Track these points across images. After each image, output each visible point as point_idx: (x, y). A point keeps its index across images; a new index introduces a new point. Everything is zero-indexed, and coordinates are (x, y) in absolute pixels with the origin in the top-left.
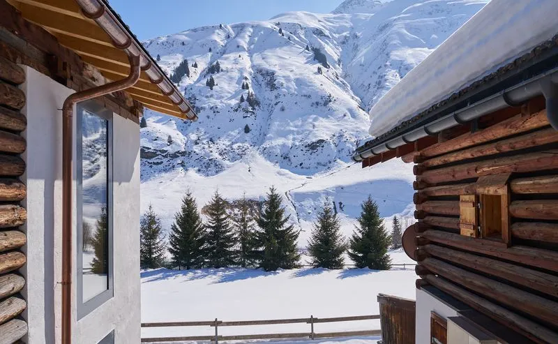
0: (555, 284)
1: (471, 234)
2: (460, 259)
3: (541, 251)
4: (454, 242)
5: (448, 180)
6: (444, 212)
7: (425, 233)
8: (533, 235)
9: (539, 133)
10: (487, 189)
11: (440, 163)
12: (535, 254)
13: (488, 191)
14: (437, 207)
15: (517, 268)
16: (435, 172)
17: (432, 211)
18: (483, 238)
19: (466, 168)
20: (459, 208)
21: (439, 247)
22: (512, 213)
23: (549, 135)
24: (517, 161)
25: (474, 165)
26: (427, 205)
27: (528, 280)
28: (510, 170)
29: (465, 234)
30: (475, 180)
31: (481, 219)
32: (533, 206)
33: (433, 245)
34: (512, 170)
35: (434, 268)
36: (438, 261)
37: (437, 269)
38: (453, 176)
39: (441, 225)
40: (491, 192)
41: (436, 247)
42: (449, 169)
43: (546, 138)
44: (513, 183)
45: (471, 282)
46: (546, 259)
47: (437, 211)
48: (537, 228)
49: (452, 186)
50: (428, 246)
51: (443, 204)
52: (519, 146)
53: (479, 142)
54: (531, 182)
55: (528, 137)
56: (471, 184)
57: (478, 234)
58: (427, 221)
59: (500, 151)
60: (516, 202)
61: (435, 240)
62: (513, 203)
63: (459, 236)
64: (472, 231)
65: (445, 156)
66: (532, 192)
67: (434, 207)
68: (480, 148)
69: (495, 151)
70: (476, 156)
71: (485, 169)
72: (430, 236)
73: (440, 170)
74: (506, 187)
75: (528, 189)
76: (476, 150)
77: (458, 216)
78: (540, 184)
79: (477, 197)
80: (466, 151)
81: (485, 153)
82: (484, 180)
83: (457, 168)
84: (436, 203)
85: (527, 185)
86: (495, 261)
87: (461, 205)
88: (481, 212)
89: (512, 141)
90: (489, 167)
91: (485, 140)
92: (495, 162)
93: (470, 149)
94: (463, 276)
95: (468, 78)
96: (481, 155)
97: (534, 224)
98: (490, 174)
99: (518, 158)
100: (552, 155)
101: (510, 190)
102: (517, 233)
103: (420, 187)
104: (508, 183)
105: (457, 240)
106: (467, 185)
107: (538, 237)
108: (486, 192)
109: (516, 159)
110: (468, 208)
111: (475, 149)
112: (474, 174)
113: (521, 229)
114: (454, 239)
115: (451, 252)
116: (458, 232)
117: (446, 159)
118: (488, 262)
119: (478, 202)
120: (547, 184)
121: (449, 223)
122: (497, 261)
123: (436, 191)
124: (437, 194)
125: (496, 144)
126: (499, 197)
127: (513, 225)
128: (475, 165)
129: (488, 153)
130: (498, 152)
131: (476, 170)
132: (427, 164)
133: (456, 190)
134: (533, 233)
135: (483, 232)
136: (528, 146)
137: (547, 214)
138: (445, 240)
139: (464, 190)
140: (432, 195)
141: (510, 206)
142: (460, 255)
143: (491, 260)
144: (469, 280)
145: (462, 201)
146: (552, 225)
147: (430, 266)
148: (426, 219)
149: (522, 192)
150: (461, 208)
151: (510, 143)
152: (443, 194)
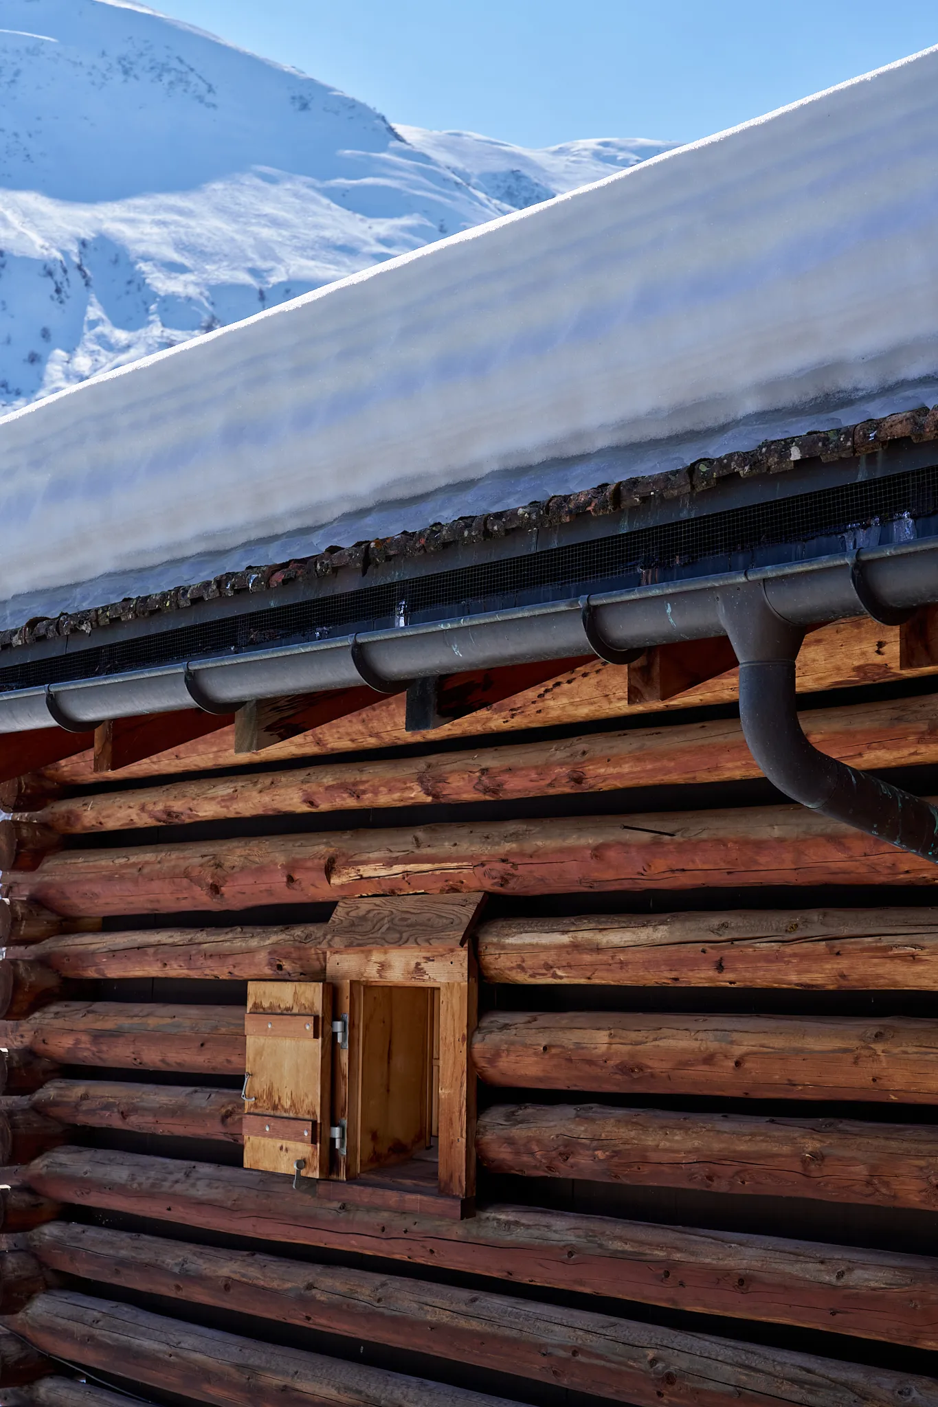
0: (651, 1354)
1: (302, 1164)
2: (228, 1285)
3: (594, 1224)
4: (200, 1204)
5: (186, 906)
6: (152, 1057)
7: (39, 1165)
8: (565, 1156)
9: (599, 745)
10: (376, 957)
11: (144, 821)
12: (571, 1238)
13: (383, 966)
14: (116, 1034)
15: (496, 1303)
16: (106, 861)
17: (87, 1053)
18: (352, 1179)
19: (281, 859)
20: (238, 1041)
21: (106, 1234)
22: (482, 1063)
23: (639, 759)
24: (511, 846)
25: (319, 848)
26: (59, 1023)
27: (542, 1350)
28: (479, 882)
29: (266, 1165)
30: (319, 912)
31: (344, 1089)
32: (570, 1039)
33: (76, 1228)
34: (489, 885)
35: (90, 1341)
36: (107, 1306)
37: (99, 1345)
38: (215, 889)
39: (135, 1122)
40: (396, 975)
41: (93, 1233)
42: (192, 857)
43: (626, 768)
44: (490, 939)
45: (285, 1389)
46: (616, 1256)
47: (119, 1054)
48: (581, 1130)
49: (200, 936)
50: (50, 1231)
51: (152, 1022)
52: (517, 786)
53: (345, 744)
54: (565, 939)
55: (557, 753)
56: (298, 932)
57: (330, 1161)
58: (55, 1104)
59: (435, 796)
60: (502, 1018)
61: (94, 1200)
62: (485, 1023)
63: (237, 1172)
64: (304, 1149)
65: (175, 790)
66: (566, 978)
67: (98, 1036)
68: (349, 774)
69: (417, 795)
70: (324, 806)
71: (367, 871)
72: (71, 1180)
73: (145, 856)
74: (463, 954)
75: (548, 967)
76: (328, 780)
77: (235, 1081)
78: (598, 949)
79: (332, 993)
80: (284, 778)
81: (368, 801)
82: (364, 918)
83: (235, 853)
84: (111, 1016)
85: (546, 948)
86: (396, 1284)
87: (250, 1025)
88: (344, 1057)
89: (491, 760)
90: (390, 863)
91: (371, 742)
92: (418, 843)
93: (301, 775)
94: (240, 1367)
95: (384, 488)
96: (350, 803)
97: (570, 1111)
98: (392, 893)
99: (515, 836)
100: (646, 837)
101: (476, 967)
102: (501, 1153)
103: (24, 930)
104: (472, 940)
105: (215, 1194)
106: (276, 938)
107: (584, 1165)
108: (372, 972)
109: (506, 838)
110: (287, 1043)
111: (328, 778)
112: (315, 889)
113: (519, 1132)
114: (201, 1191)
115: (174, 1256)
116: (230, 1155)
117: (178, 806)
118: (365, 1287)
119: (336, 1017)
120: (622, 949)
121: (175, 1112)
122: (409, 1282)
123: (113, 953)
124: (114, 971)
125: (420, 764)
126: (428, 996)
127: (486, 1119)
128: (322, 849)
129: (385, 799)
130: (429, 799)
131: (329, 870)
132: (71, 817)
133: (222, 956)
134: (568, 1148)
135: (352, 1150)
136: (552, 791)
137: (626, 1069)
138: (150, 1194)
139: (262, 956)
140: (91, 973)
141: (478, 1037)
142: (228, 1267)
143: (379, 1278)
144: (277, 1381)
145: (258, 1010)
146: (642, 1115)
147: (67, 1335)
148: (50, 1091)
149: (522, 978)
150: (252, 1042)
151: (484, 771)
152: (152, 970)
